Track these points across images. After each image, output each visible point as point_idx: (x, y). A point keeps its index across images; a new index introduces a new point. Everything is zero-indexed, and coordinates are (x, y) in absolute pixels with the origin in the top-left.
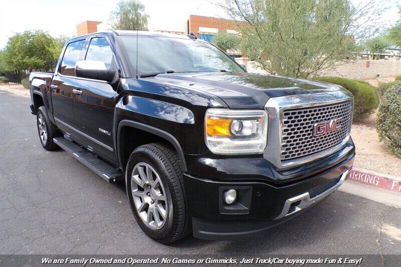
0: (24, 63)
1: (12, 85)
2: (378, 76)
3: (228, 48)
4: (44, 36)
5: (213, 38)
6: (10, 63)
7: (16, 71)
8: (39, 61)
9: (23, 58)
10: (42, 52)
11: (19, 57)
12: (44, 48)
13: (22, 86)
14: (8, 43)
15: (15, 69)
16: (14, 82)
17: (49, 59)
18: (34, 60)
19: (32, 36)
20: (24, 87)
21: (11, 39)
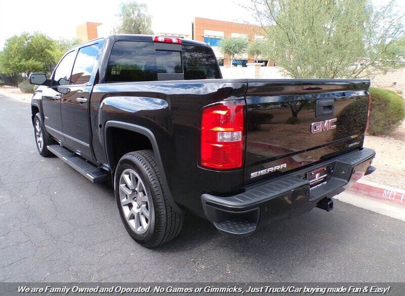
0: (21, 66)
1: (7, 88)
2: (395, 83)
3: (236, 52)
4: (44, 38)
5: (219, 41)
6: (7, 65)
7: (12, 74)
8: (37, 63)
9: (20, 60)
10: (42, 55)
11: (17, 59)
12: (43, 50)
13: (18, 90)
14: (6, 44)
15: (12, 72)
16: (10, 85)
17: (48, 61)
18: (31, 62)
19: (30, 37)
20: (21, 90)
21: (8, 41)
